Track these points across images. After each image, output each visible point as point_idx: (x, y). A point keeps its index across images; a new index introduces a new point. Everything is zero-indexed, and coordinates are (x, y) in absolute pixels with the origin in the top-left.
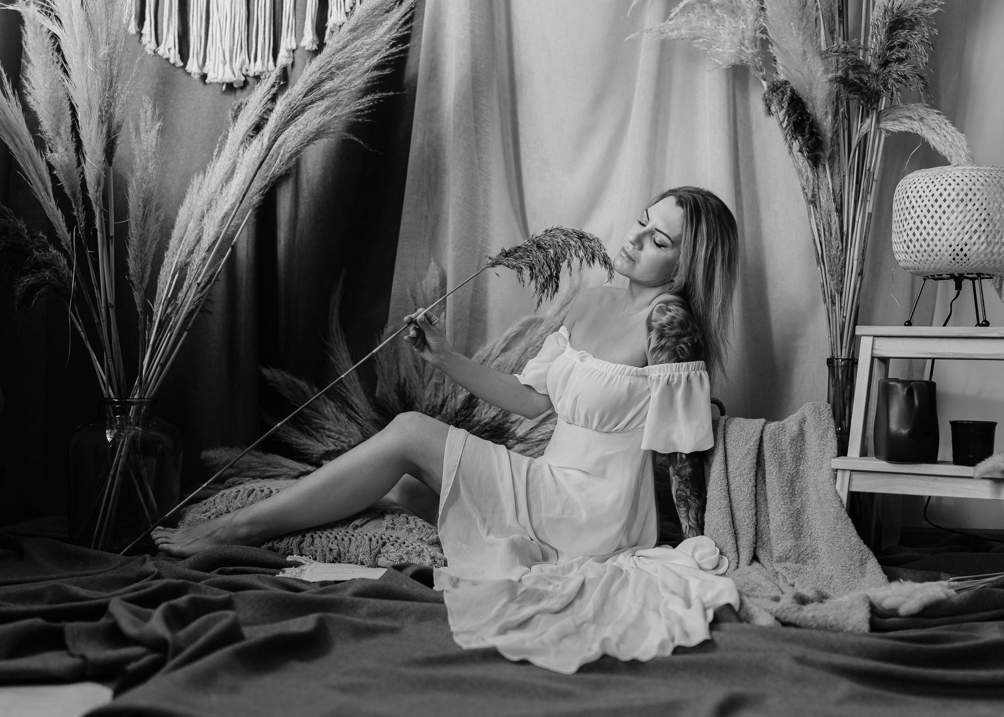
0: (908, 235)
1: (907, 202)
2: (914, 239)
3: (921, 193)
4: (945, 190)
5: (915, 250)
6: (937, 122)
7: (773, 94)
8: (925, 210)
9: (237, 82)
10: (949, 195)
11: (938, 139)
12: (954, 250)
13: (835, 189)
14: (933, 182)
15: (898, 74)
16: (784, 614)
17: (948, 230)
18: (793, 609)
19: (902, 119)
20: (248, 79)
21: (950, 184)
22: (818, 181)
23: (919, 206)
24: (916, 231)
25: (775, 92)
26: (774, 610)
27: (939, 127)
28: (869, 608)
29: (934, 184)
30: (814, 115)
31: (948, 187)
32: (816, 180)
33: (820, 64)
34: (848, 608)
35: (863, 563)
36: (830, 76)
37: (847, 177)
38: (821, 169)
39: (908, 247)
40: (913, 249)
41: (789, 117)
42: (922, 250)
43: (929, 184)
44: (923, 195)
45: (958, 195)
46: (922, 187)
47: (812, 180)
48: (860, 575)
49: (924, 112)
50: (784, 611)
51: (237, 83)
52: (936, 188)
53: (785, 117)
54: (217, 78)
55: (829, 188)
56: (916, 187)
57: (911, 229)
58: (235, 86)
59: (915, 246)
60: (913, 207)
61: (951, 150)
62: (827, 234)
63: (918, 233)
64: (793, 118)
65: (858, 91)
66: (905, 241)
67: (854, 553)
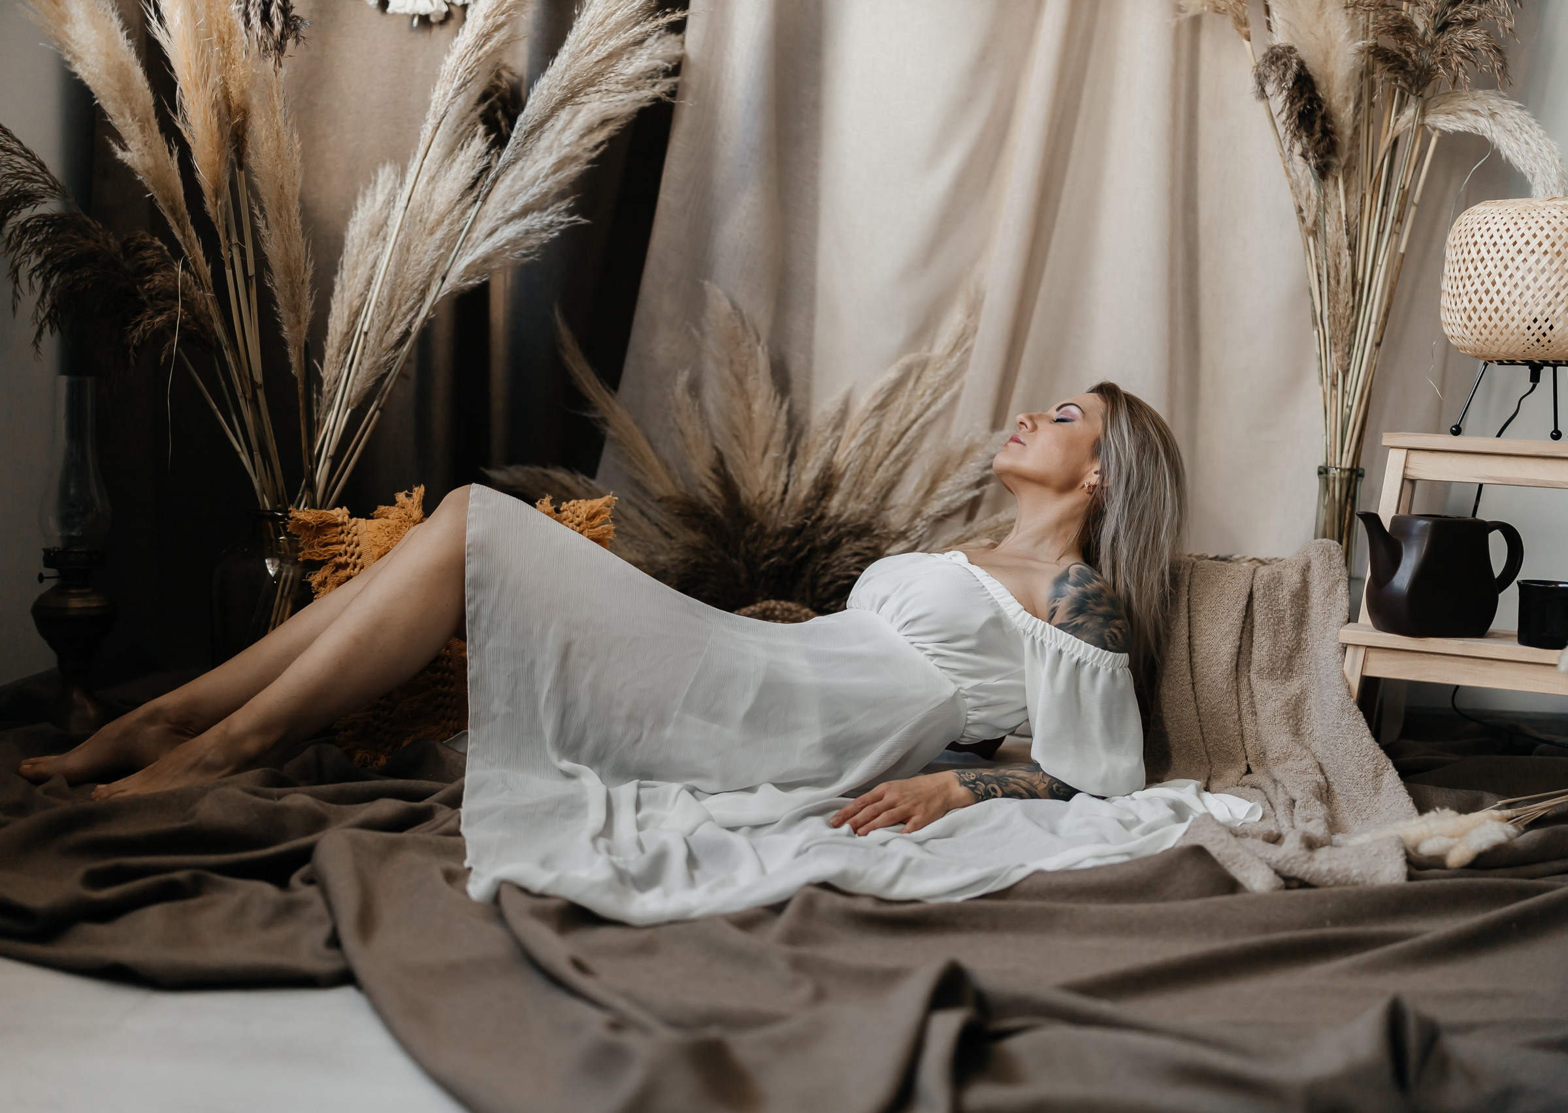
0: (1470, 301)
1: (1474, 251)
2: (1480, 308)
3: (1496, 238)
4: (1535, 236)
5: (1480, 324)
6: (1518, 121)
7: (1271, 68)
8: (1500, 265)
9: (436, 13)
10: (1540, 244)
11: (1514, 145)
12: (1540, 328)
13: (1349, 215)
14: (1516, 224)
15: (1464, 45)
16: (1288, 866)
17: (1533, 296)
18: (1301, 859)
19: (1462, 114)
20: (452, 8)
21: (1542, 229)
22: (1324, 201)
23: (1492, 259)
24: (1484, 296)
25: (1273, 63)
26: (1274, 859)
27: (1520, 128)
28: (1405, 857)
29: (1517, 227)
30: (1328, 100)
31: (1539, 233)
32: (1322, 198)
33: (1344, 22)
34: (1375, 855)
35: (1378, 775)
36: (1360, 43)
37: (1368, 197)
38: (1331, 182)
39: (1470, 319)
40: (1478, 323)
41: (1292, 104)
42: (1491, 324)
43: (1511, 225)
44: (1500, 242)
45: (1553, 245)
46: (1498, 230)
47: (1315, 198)
48: (1373, 791)
49: (1498, 104)
50: (1288, 861)
51: (436, 16)
52: (1521, 232)
53: (1285, 104)
54: (404, 6)
55: (1340, 213)
56: (1488, 229)
57: (1476, 292)
58: (432, 19)
59: (1480, 319)
60: (1482, 260)
61: (1534, 165)
62: (1333, 282)
63: (1486, 299)
64: (1299, 106)
65: (1401, 68)
66: (1465, 309)
67: (1366, 760)
